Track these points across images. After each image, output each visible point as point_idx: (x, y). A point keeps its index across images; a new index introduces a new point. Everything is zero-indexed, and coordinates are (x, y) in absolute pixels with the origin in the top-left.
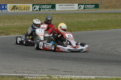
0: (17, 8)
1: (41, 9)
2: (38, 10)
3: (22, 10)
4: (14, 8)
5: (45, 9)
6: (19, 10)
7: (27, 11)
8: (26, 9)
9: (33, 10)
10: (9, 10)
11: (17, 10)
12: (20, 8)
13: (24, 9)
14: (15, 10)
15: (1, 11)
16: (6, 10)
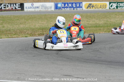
1: (119, 8)
2: (115, 8)
3: (98, 8)
4: (90, 6)
7: (104, 9)
9: (110, 8)
10: (84, 8)
11: (93, 8)
12: (96, 6)
13: (101, 7)
14: (90, 8)
15: (76, 9)
16: (81, 8)
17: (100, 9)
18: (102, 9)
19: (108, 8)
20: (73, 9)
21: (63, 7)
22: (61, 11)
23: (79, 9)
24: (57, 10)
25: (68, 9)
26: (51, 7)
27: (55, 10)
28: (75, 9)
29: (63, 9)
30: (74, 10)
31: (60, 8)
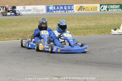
0: (84, 9)
1: (109, 10)
2: (106, 10)
3: (89, 10)
4: (81, 8)
5: (114, 9)
6: (86, 11)
7: (95, 11)
8: (93, 9)
9: (100, 10)
10: (75, 11)
11: (84, 10)
12: (87, 8)
13: (91, 10)
14: (81, 10)
15: (68, 11)
16: (72, 11)
17: (91, 11)
18: (93, 11)
19: (98, 10)
20: (64, 11)
21: (54, 10)
22: (53, 13)
23: (70, 11)
24: (49, 13)
25: (59, 11)
26: (43, 10)
27: (46, 13)
28: (66, 11)
29: (55, 11)
30: (65, 13)
31: (51, 11)
